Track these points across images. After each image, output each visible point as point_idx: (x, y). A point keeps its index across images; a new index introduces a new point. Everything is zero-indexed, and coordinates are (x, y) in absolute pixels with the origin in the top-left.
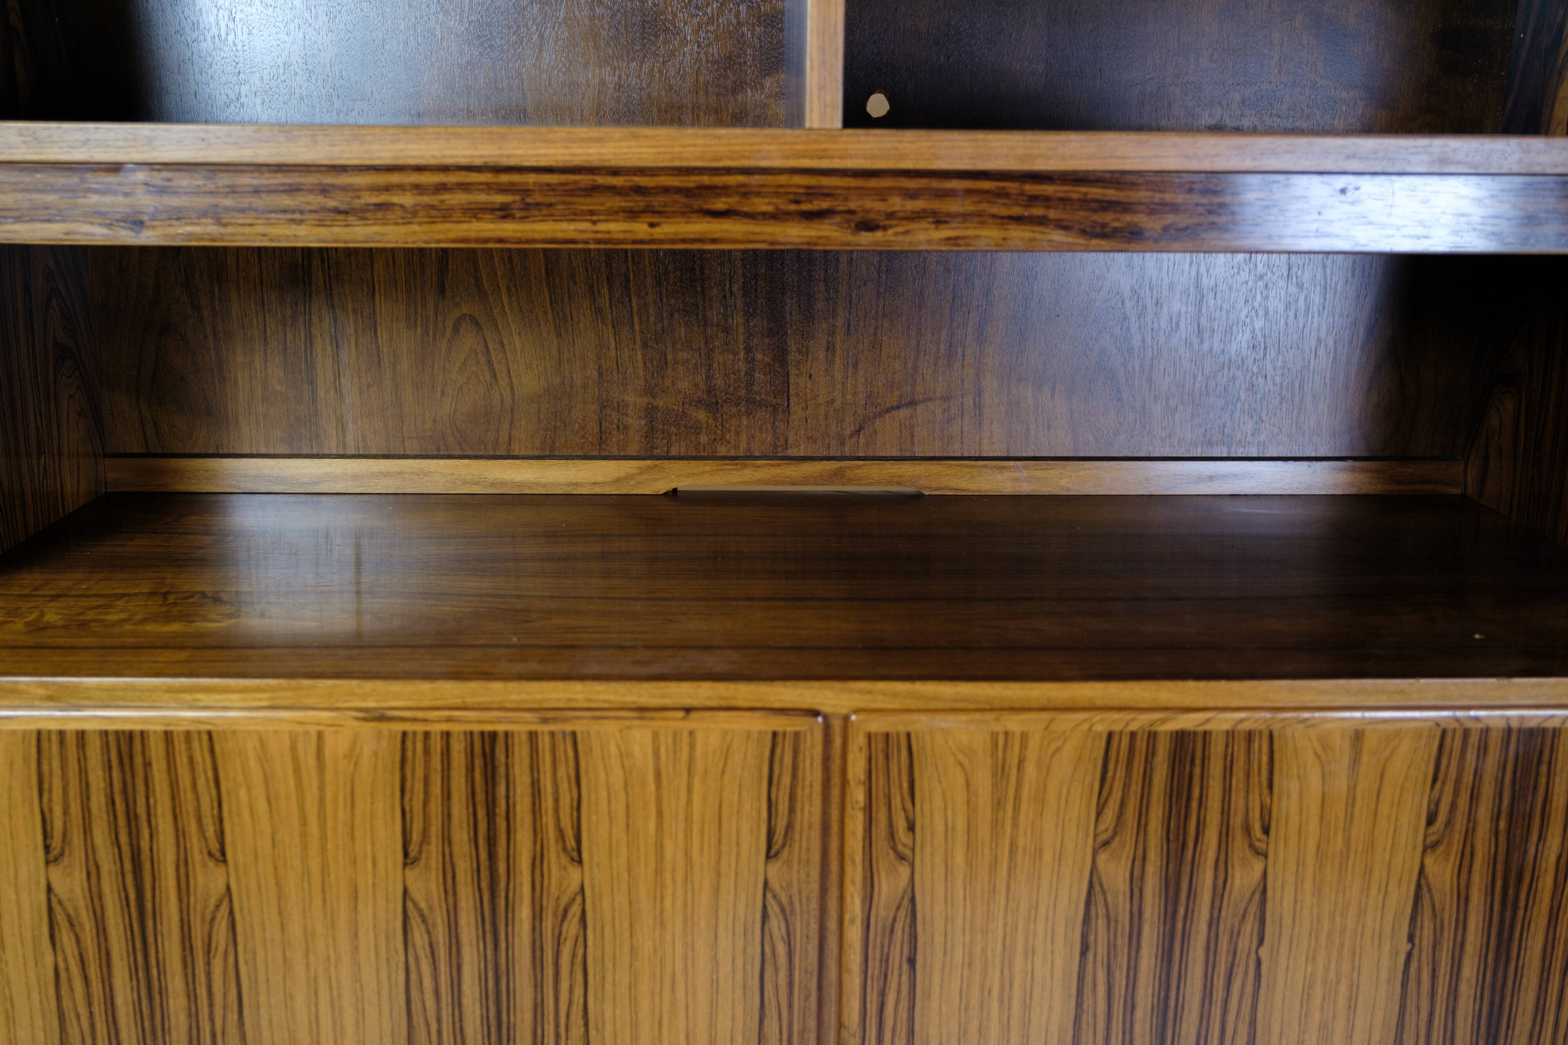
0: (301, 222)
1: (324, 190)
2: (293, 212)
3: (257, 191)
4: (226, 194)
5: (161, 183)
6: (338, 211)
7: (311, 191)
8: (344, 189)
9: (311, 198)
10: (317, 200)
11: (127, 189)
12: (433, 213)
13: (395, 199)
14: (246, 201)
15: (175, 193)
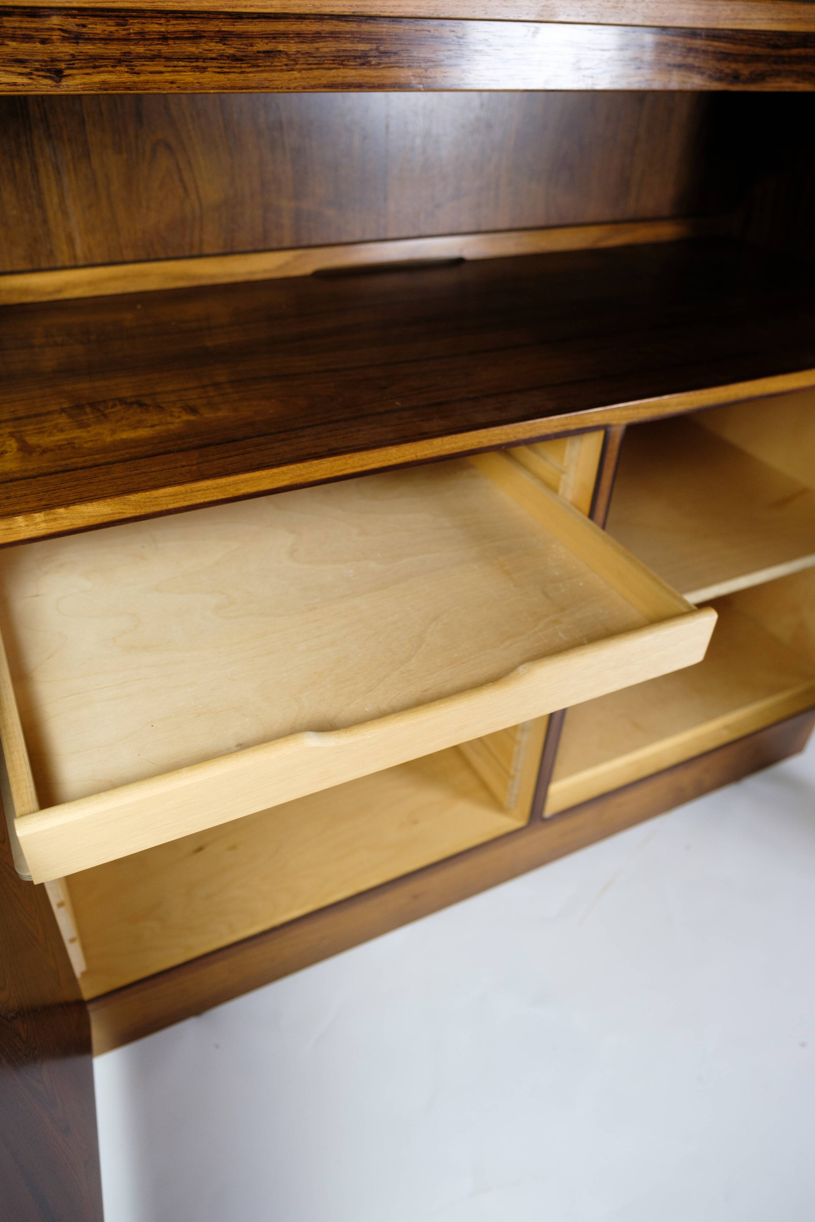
0: (203, 70)
1: (223, 37)
2: (197, 59)
3: (164, 38)
4: (137, 42)
5: (75, 29)
6: (234, 58)
7: (211, 39)
8: (240, 36)
9: (212, 45)
10: (217, 47)
11: (45, 35)
12: (311, 60)
13: (281, 47)
14: (156, 48)
15: (90, 40)
